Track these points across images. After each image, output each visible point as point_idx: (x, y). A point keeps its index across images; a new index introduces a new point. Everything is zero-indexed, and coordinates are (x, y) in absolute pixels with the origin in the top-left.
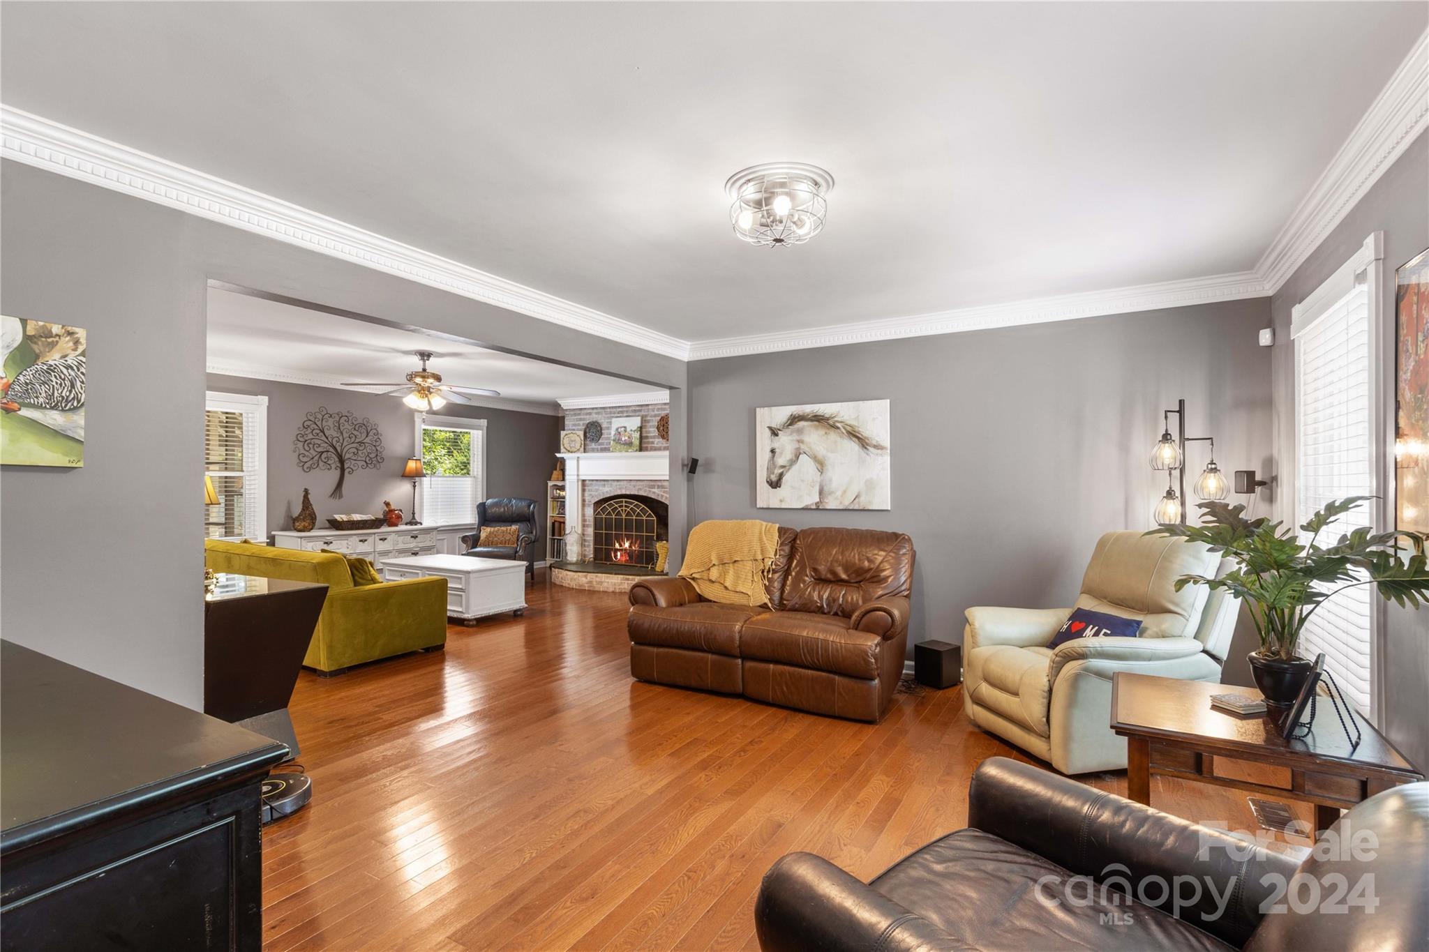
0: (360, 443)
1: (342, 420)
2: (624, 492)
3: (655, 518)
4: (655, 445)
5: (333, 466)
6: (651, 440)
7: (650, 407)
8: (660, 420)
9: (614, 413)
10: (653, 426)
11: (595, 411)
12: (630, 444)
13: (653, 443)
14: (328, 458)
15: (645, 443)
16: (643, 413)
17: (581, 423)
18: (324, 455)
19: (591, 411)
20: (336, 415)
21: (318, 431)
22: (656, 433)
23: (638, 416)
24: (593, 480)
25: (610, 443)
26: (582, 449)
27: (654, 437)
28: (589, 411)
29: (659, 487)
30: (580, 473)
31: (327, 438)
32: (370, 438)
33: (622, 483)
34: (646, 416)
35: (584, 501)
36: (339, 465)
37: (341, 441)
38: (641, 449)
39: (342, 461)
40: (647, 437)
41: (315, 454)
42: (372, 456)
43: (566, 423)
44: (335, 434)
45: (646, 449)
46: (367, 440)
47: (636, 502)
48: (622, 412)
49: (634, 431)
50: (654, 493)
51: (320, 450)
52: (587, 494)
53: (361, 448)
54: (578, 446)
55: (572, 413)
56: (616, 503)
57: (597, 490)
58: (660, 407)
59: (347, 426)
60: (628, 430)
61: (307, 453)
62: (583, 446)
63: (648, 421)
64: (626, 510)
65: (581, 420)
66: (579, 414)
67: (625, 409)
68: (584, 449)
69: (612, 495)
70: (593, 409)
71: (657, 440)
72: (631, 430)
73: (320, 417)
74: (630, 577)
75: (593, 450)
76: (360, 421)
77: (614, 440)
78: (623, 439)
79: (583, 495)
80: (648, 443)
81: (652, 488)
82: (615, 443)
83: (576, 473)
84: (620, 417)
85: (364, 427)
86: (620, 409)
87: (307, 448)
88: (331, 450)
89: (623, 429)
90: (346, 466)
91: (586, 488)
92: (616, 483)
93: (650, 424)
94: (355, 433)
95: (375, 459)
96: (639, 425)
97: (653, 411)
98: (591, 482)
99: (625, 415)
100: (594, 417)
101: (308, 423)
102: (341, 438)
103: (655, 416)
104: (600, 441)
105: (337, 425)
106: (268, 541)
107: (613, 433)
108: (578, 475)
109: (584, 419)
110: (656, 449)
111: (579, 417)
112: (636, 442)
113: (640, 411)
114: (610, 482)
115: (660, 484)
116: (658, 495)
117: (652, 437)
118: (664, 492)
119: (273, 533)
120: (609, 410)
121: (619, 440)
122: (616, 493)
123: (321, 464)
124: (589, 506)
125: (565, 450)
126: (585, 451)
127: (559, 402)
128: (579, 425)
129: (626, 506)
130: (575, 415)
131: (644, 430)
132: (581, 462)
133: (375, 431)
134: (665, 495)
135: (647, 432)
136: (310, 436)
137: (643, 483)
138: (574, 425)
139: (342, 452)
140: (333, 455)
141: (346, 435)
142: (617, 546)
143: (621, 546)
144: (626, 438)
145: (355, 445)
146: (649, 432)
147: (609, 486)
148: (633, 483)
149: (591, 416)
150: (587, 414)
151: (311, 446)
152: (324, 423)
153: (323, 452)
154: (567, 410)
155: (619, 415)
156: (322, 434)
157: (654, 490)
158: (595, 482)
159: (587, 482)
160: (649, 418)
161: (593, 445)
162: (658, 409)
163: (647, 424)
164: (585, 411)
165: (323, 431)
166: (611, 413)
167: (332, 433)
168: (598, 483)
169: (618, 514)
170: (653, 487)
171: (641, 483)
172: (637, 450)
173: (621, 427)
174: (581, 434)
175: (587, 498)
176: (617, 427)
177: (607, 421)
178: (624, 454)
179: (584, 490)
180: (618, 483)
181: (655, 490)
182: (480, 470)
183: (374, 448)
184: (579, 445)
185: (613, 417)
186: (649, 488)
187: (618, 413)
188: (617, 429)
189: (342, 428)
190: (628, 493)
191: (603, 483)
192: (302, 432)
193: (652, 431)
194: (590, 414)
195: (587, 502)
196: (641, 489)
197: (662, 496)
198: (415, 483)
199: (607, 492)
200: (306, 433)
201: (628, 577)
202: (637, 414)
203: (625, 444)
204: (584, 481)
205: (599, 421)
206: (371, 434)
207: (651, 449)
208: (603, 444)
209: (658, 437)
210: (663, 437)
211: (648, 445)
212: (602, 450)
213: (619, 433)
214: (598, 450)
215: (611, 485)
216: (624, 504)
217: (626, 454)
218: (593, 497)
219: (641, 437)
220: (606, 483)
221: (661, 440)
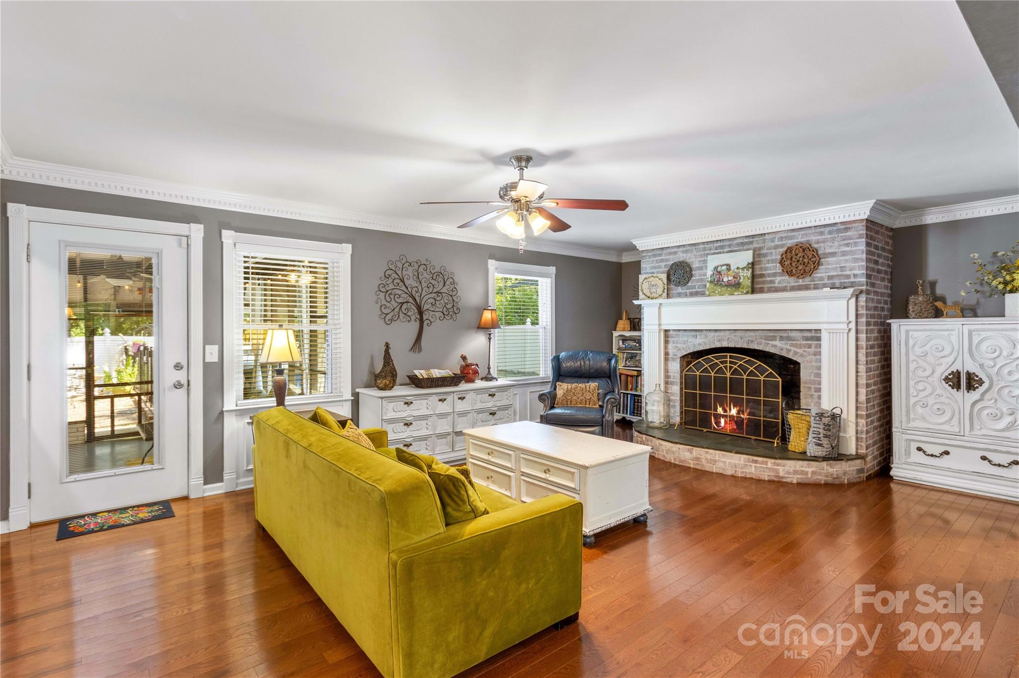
0: (438, 292)
1: (421, 269)
2: (725, 344)
3: (780, 380)
4: (776, 285)
5: (413, 318)
6: (768, 279)
7: (767, 237)
8: (786, 252)
9: (711, 249)
10: (773, 261)
11: (681, 249)
12: (736, 285)
13: (772, 282)
14: (407, 309)
15: (760, 283)
16: (755, 245)
17: (663, 264)
18: (405, 306)
19: (676, 250)
20: (415, 264)
21: (399, 281)
22: (778, 268)
23: (748, 249)
24: (679, 330)
25: (705, 286)
26: (665, 294)
27: (775, 275)
28: (673, 250)
29: (782, 338)
30: (663, 322)
31: (407, 289)
32: (446, 287)
33: (722, 334)
34: (760, 249)
35: (666, 354)
36: (418, 317)
37: (420, 291)
38: (753, 291)
39: (421, 313)
40: (762, 276)
41: (395, 305)
42: (449, 306)
43: (643, 265)
44: (414, 284)
45: (761, 291)
46: (444, 290)
47: (748, 358)
48: (722, 247)
49: (743, 269)
50: (775, 346)
51: (400, 300)
52: (670, 346)
53: (439, 299)
54: (660, 291)
55: (650, 254)
56: (716, 358)
57: (686, 342)
58: (784, 235)
59: (425, 275)
60: (732, 268)
61: (388, 305)
62: (666, 291)
63: (765, 255)
64: (731, 368)
65: (662, 261)
66: (660, 255)
67: (727, 243)
68: (668, 294)
69: (708, 347)
70: (679, 247)
71: (778, 279)
72: (738, 268)
73: (400, 265)
74: (760, 459)
75: (679, 295)
76: (437, 269)
77: (711, 282)
78: (725, 279)
79: (666, 348)
80: (764, 282)
81: (772, 340)
82: (712, 286)
83: (657, 322)
84: (720, 253)
85: (441, 276)
86: (719, 244)
87: (389, 299)
88: (411, 300)
89: (724, 268)
90: (425, 317)
91: (670, 339)
92: (712, 334)
93: (767, 258)
94: (433, 282)
95: (452, 310)
96: (751, 261)
97: (773, 242)
98: (677, 333)
99: (725, 250)
100: (681, 257)
101: (390, 272)
102: (420, 288)
103: (776, 247)
104: (690, 284)
105: (416, 274)
106: (353, 398)
107: (709, 272)
108: (660, 325)
109: (667, 260)
110: (777, 290)
111: (660, 258)
112: (748, 283)
113: (751, 243)
114: (704, 332)
115: (784, 335)
116: (782, 349)
117: (769, 275)
118: (792, 345)
119: (357, 390)
120: (702, 246)
121: (718, 281)
122: (713, 346)
123: (401, 315)
124: (673, 359)
125: (644, 296)
126: (668, 296)
127: (634, 243)
128: (659, 267)
129: (730, 362)
130: (655, 256)
131: (757, 267)
132: (663, 309)
133: (451, 280)
134: (793, 349)
135: (761, 269)
136: (391, 286)
137: (757, 333)
138: (654, 268)
139: (421, 302)
140: (413, 307)
141: (424, 285)
142: (720, 410)
143: (725, 411)
144: (730, 278)
145: (432, 295)
146: (766, 269)
147: (703, 336)
148: (738, 334)
149: (677, 255)
150: (670, 254)
151: (392, 296)
152: (404, 273)
153: (403, 303)
154: (643, 251)
155: (717, 251)
156: (402, 284)
157: (774, 343)
158: (681, 333)
159: (671, 332)
160: (764, 251)
161: (680, 289)
162: (781, 238)
163: (763, 259)
164: (669, 251)
165: (403, 281)
166: (705, 249)
167: (410, 282)
168: (688, 333)
169: (720, 371)
170: (773, 338)
171: (752, 334)
172: (747, 293)
173: (722, 266)
174: (664, 277)
175: (671, 351)
176: (716, 265)
177: (699, 259)
178: (728, 298)
179: (667, 342)
180: (716, 334)
181: (777, 343)
182: (549, 320)
183: (450, 298)
184: (662, 290)
185: (707, 254)
186: (766, 340)
187: (716, 249)
188: (716, 268)
189: (420, 277)
190: (731, 345)
191: (695, 333)
192: (384, 282)
193: (771, 266)
194: (675, 253)
195: (671, 356)
196: (752, 341)
197: (789, 351)
198: (490, 334)
199: (699, 344)
200: (388, 283)
201: (755, 458)
202: (746, 247)
203: (729, 285)
204: (666, 331)
205: (688, 261)
206: (448, 283)
207: (770, 290)
208: (694, 287)
209: (781, 274)
210: (790, 274)
211: (765, 286)
212: (692, 295)
213: (719, 273)
214: (686, 295)
215: (706, 337)
216: (728, 360)
217: (731, 298)
218: (679, 349)
219: (753, 276)
220: (697, 333)
221: (787, 278)
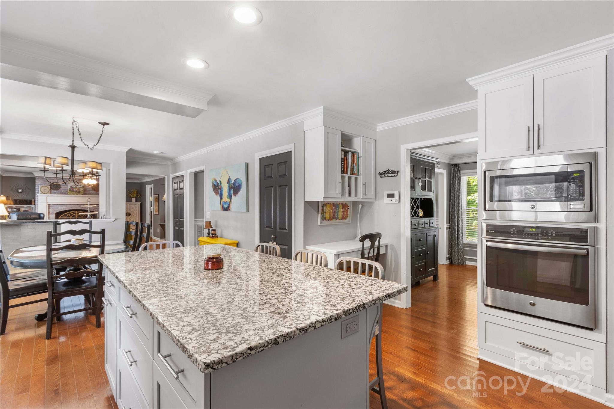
2: (73, 208)
12: (78, 192)
13: (89, 192)
17: (48, 182)
24: (55, 204)
25: (67, 191)
26: (49, 193)
30: (48, 201)
33: (72, 205)
35: (49, 212)
40: (86, 190)
43: (36, 182)
52: (51, 209)
54: (47, 191)
55: (40, 178)
56: (72, 212)
57: (57, 208)
60: (77, 187)
68: (50, 192)
69: (67, 209)
71: (91, 191)
75: (55, 193)
77: (69, 190)
78: (75, 190)
79: (49, 210)
80: (87, 192)
82: (70, 191)
83: (46, 202)
91: (51, 207)
92: (69, 205)
100: (55, 181)
104: (60, 190)
107: (69, 187)
108: (47, 203)
109: (50, 181)
111: (46, 180)
112: (83, 192)
117: (88, 190)
121: (72, 190)
125: (41, 193)
127: (32, 173)
130: (42, 179)
132: (48, 197)
135: (86, 188)
144: (77, 190)
148: (78, 205)
150: (51, 179)
154: (37, 177)
159: (52, 205)
161: (55, 191)
168: (58, 205)
169: (74, 216)
172: (82, 194)
174: (49, 187)
175: (52, 211)
178: (75, 195)
179: (49, 208)
188: (71, 186)
191: (61, 205)
194: (53, 179)
195: (51, 213)
199: (64, 209)
203: (76, 192)
204: (49, 205)
207: (88, 194)
208: (62, 191)
209: (92, 190)
210: (95, 191)
211: (87, 193)
212: (61, 193)
213: (73, 188)
214: (58, 194)
215: (66, 206)
216: (77, 213)
217: (77, 195)
218: (55, 211)
219: (84, 190)
220: (63, 205)
221: (93, 191)
